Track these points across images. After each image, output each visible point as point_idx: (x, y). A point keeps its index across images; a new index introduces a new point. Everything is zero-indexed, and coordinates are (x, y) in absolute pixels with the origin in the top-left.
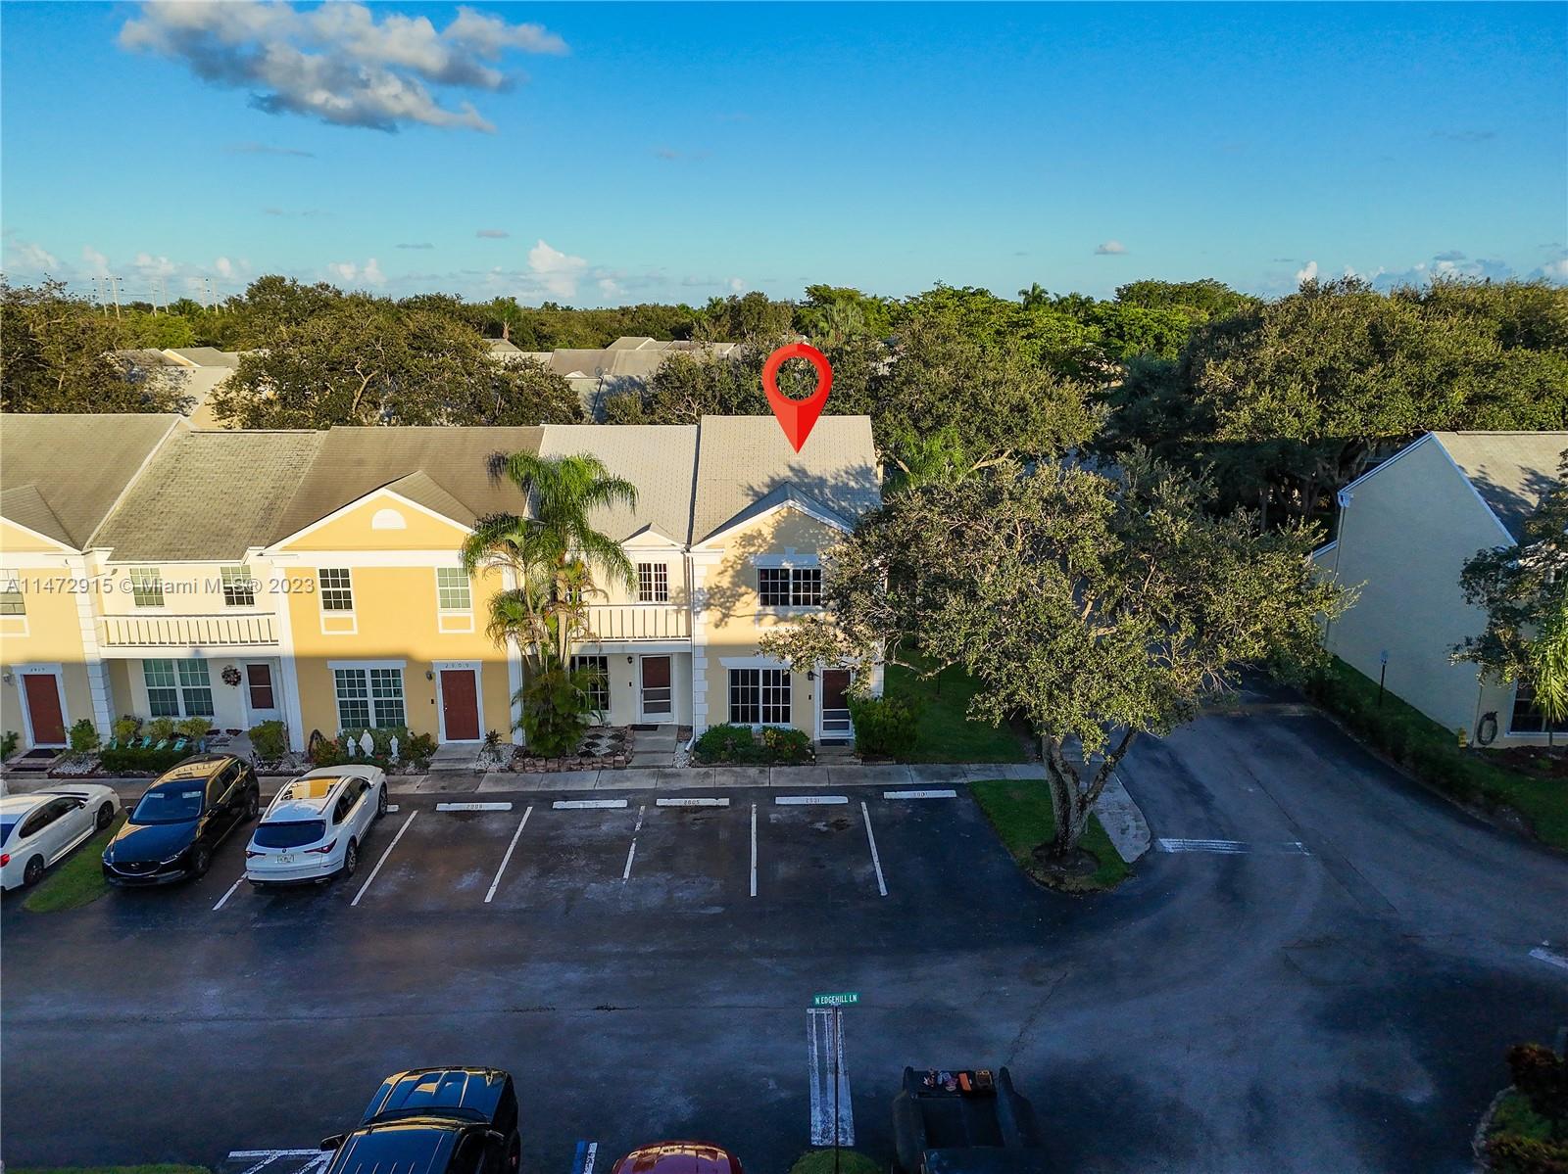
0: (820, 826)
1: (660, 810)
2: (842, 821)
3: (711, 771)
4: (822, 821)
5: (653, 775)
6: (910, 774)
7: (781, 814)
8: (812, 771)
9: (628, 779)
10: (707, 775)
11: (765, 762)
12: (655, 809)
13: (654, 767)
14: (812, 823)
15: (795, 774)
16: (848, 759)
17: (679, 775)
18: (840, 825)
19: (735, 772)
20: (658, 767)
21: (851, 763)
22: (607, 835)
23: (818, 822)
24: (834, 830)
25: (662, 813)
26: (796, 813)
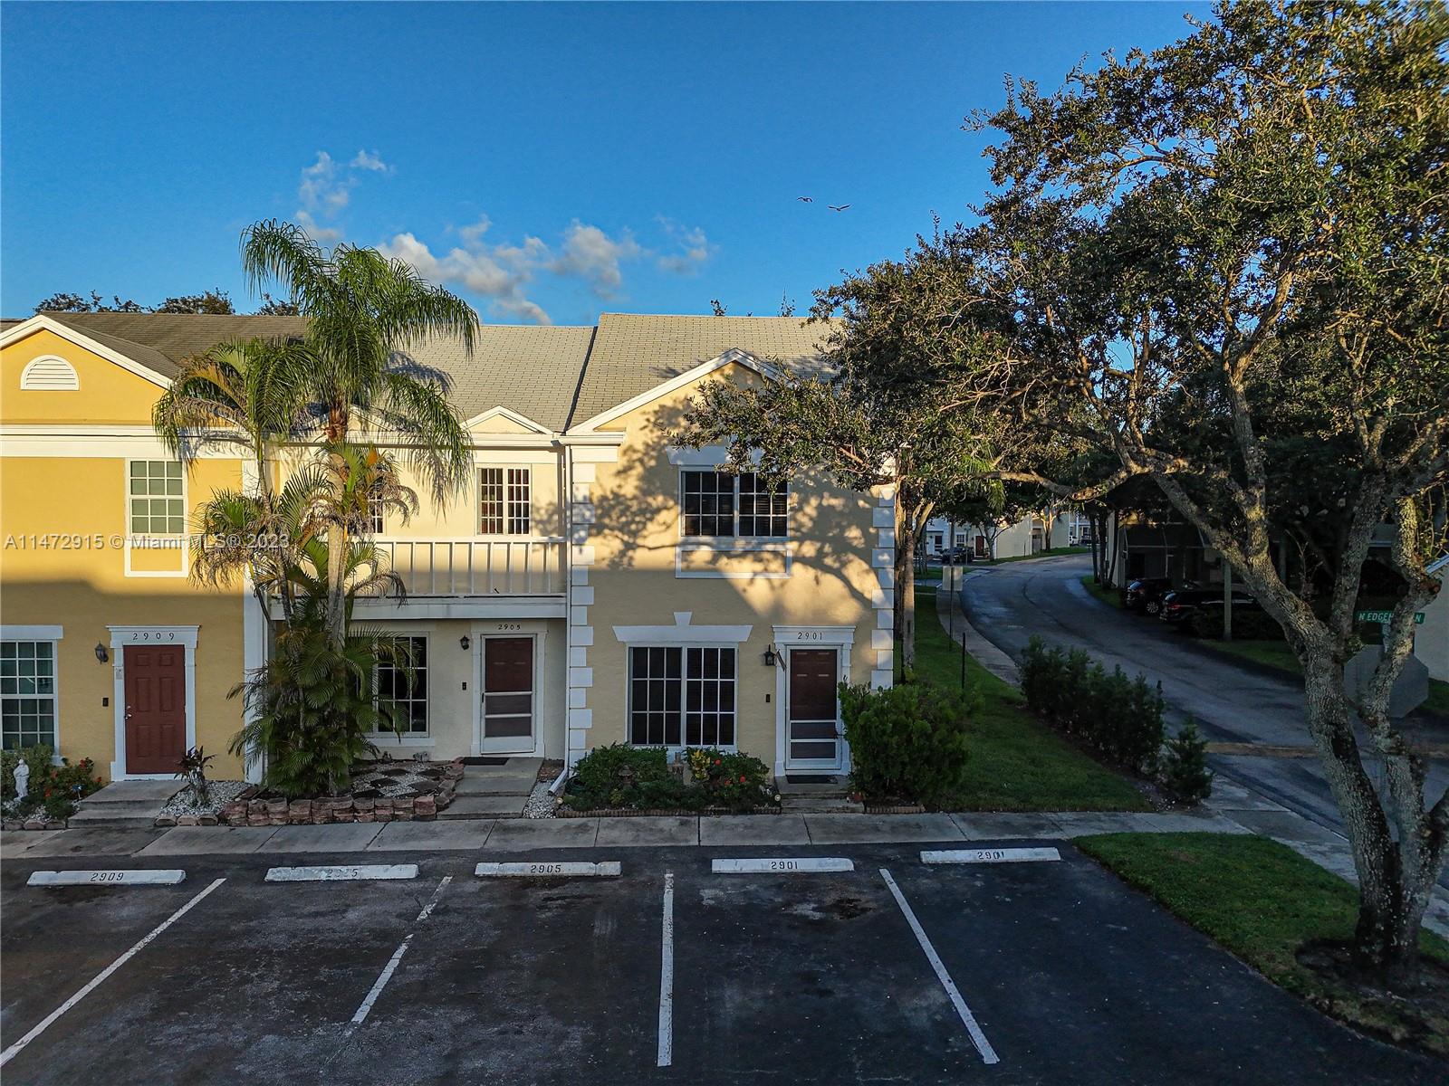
0: (806, 909)
1: (479, 884)
2: (850, 901)
3: (592, 822)
4: (809, 902)
5: (484, 829)
6: (958, 827)
7: (724, 889)
8: (775, 822)
9: (434, 835)
10: (583, 828)
11: (690, 808)
12: (471, 882)
13: (487, 816)
14: (788, 904)
15: (746, 827)
16: (840, 804)
17: (532, 829)
18: (845, 908)
19: (633, 824)
20: (496, 816)
21: (845, 810)
22: (353, 928)
23: (800, 902)
24: (837, 917)
25: (482, 889)
26: (752, 888)
